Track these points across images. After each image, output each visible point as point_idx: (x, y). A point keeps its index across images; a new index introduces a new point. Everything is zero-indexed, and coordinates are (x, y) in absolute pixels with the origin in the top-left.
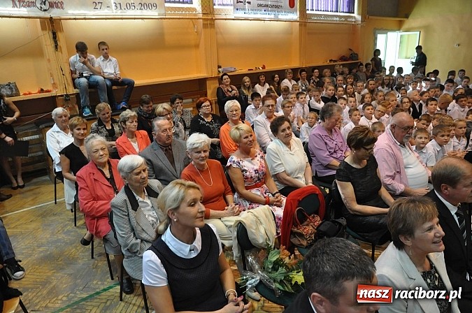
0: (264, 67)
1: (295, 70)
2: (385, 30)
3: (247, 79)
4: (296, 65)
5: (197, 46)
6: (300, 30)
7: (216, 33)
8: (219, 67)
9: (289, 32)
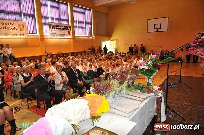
0: (61, 52)
1: (72, 53)
2: (104, 40)
3: (55, 56)
4: (72, 51)
5: (39, 46)
6: (73, 41)
7: (45, 42)
8: (46, 52)
9: (70, 42)
